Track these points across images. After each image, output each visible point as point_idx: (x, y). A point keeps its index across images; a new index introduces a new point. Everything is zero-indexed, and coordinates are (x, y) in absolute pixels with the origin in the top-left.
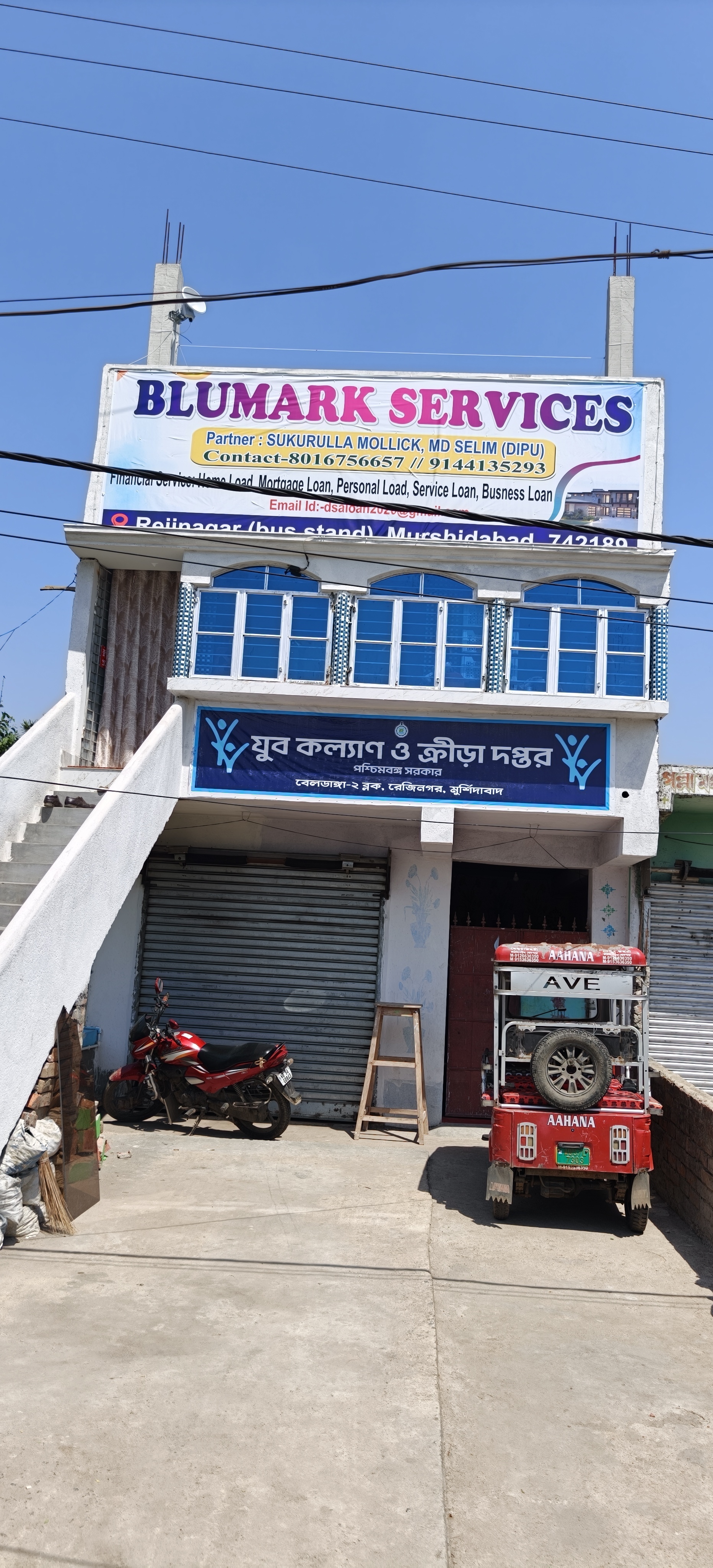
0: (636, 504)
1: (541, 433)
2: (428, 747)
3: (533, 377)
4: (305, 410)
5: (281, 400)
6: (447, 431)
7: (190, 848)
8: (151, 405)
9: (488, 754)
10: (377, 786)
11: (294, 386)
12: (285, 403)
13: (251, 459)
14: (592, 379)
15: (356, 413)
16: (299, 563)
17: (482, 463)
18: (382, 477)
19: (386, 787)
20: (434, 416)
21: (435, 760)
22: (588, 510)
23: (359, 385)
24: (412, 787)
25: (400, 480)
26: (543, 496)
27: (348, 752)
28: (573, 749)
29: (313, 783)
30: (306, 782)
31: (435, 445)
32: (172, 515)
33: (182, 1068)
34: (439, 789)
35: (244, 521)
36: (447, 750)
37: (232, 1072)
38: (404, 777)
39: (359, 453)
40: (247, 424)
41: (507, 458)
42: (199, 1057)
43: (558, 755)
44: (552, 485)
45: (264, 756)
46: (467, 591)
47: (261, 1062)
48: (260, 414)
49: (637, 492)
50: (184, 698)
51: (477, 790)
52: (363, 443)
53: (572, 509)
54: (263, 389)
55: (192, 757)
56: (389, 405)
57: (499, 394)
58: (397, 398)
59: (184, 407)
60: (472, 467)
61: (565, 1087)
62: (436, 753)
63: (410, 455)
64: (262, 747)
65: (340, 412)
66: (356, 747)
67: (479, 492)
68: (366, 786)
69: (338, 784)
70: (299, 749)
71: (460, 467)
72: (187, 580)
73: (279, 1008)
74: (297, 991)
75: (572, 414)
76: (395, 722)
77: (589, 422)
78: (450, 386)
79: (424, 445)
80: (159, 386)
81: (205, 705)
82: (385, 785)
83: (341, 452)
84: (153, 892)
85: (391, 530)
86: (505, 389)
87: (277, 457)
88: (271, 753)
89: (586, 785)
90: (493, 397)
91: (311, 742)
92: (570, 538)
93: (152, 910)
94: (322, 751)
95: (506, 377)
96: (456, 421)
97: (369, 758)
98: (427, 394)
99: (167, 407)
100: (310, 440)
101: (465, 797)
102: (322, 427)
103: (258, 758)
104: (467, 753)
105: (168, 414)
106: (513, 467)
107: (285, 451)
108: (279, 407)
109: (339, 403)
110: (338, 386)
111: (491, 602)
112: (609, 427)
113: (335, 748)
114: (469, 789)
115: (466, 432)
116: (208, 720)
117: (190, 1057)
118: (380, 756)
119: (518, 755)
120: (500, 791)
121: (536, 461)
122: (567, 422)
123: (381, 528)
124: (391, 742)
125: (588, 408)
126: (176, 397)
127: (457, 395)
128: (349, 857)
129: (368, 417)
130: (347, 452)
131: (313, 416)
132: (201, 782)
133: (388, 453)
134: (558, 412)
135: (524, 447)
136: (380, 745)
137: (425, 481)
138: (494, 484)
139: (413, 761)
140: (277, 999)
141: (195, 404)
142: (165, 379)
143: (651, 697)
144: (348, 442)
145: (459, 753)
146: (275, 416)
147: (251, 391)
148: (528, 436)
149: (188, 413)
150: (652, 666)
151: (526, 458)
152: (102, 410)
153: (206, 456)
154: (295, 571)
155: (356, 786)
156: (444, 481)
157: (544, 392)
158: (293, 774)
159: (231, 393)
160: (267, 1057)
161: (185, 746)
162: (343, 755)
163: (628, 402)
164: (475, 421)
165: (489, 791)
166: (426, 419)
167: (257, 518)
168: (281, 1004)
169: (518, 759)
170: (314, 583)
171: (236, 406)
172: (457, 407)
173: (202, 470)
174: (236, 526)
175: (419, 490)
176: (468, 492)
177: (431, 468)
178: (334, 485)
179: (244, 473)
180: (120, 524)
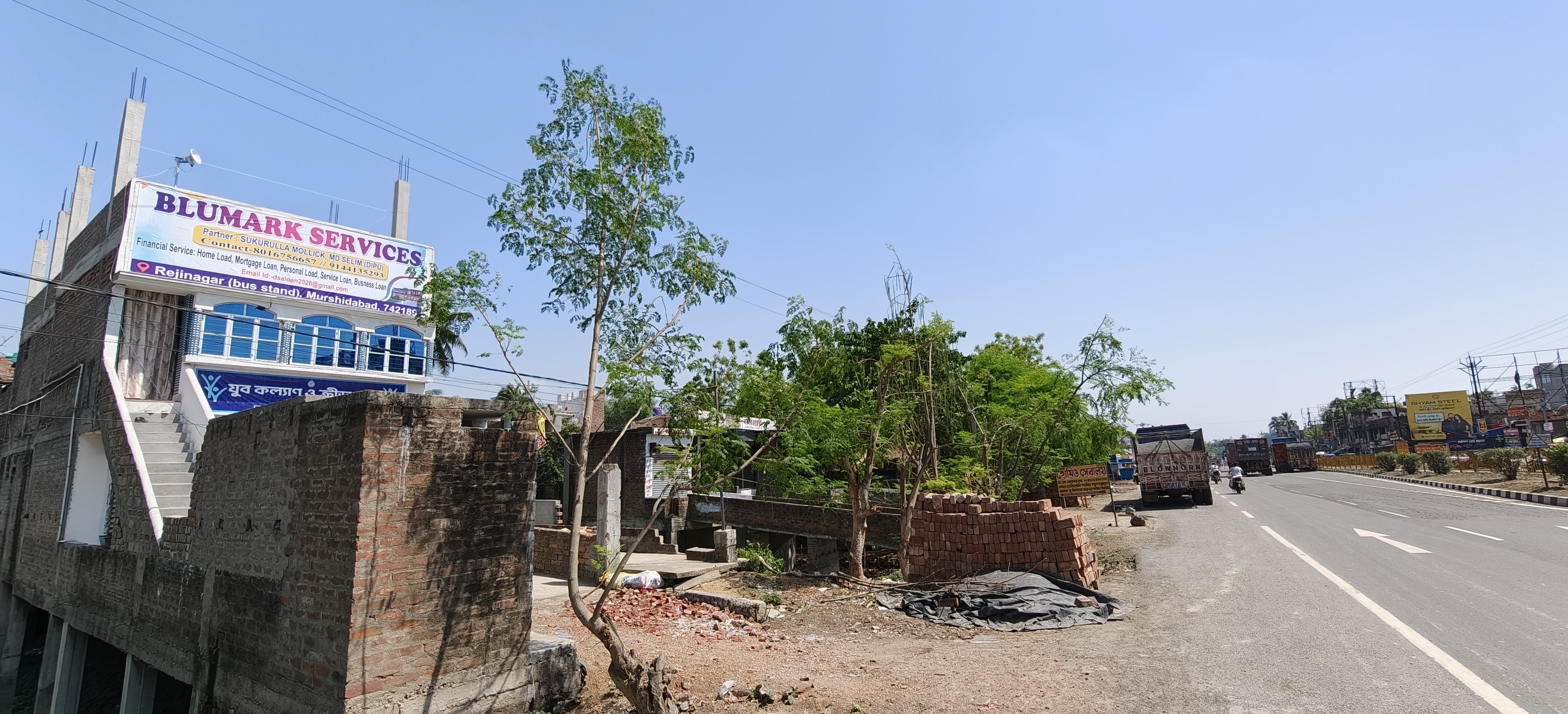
1: (382, 260)
2: (324, 392)
3: (379, 236)
4: (263, 228)
5: (249, 220)
6: (338, 251)
8: (166, 206)
11: (257, 214)
12: (252, 222)
13: (231, 246)
14: (405, 241)
15: (292, 235)
16: (262, 305)
17: (355, 269)
18: (305, 267)
20: (332, 243)
22: (401, 296)
23: (294, 222)
25: (314, 270)
26: (382, 288)
27: (283, 393)
31: (332, 257)
32: (182, 268)
35: (226, 278)
36: (334, 393)
39: (293, 254)
40: (228, 228)
41: (366, 268)
44: (386, 283)
45: (236, 394)
46: (348, 326)
48: (237, 225)
50: (196, 365)
52: (295, 249)
53: (394, 295)
54: (239, 212)
56: (309, 234)
57: (364, 240)
58: (314, 231)
59: (189, 211)
60: (350, 270)
62: (327, 394)
63: (320, 259)
64: (235, 390)
65: (283, 232)
66: (287, 391)
67: (353, 281)
70: (256, 391)
71: (344, 269)
72: (197, 307)
75: (396, 255)
76: (309, 380)
77: (403, 259)
78: (341, 232)
79: (327, 256)
80: (172, 198)
81: (201, 368)
83: (284, 252)
85: (309, 293)
86: (367, 239)
87: (246, 248)
88: (240, 393)
90: (361, 241)
91: (263, 388)
92: (393, 307)
94: (269, 393)
95: (367, 233)
96: (343, 248)
98: (329, 233)
100: (266, 243)
102: (273, 237)
103: (232, 395)
105: (178, 213)
106: (369, 273)
107: (252, 246)
108: (248, 223)
109: (283, 229)
110: (283, 221)
111: (361, 332)
112: (411, 263)
113: (276, 391)
115: (347, 253)
116: (202, 375)
118: (299, 395)
121: (380, 272)
122: (394, 258)
123: (303, 292)
124: (305, 389)
125: (403, 254)
126: (183, 206)
127: (344, 236)
129: (298, 238)
130: (287, 252)
131: (268, 232)
133: (308, 257)
134: (390, 252)
135: (375, 265)
136: (300, 390)
137: (326, 272)
138: (360, 279)
141: (196, 212)
142: (176, 195)
143: (425, 375)
144: (287, 248)
146: (245, 227)
147: (232, 212)
148: (376, 260)
149: (192, 215)
150: (426, 364)
151: (375, 270)
153: (203, 240)
154: (261, 308)
156: (335, 274)
157: (384, 243)
158: (252, 403)
159: (219, 212)
162: (280, 394)
163: (420, 254)
164: (352, 249)
166: (328, 244)
167: (234, 277)
170: (270, 315)
171: (222, 218)
172: (344, 242)
173: (200, 248)
174: (221, 280)
175: (324, 276)
176: (347, 281)
177: (330, 267)
178: (279, 267)
179: (228, 254)
180: (144, 269)
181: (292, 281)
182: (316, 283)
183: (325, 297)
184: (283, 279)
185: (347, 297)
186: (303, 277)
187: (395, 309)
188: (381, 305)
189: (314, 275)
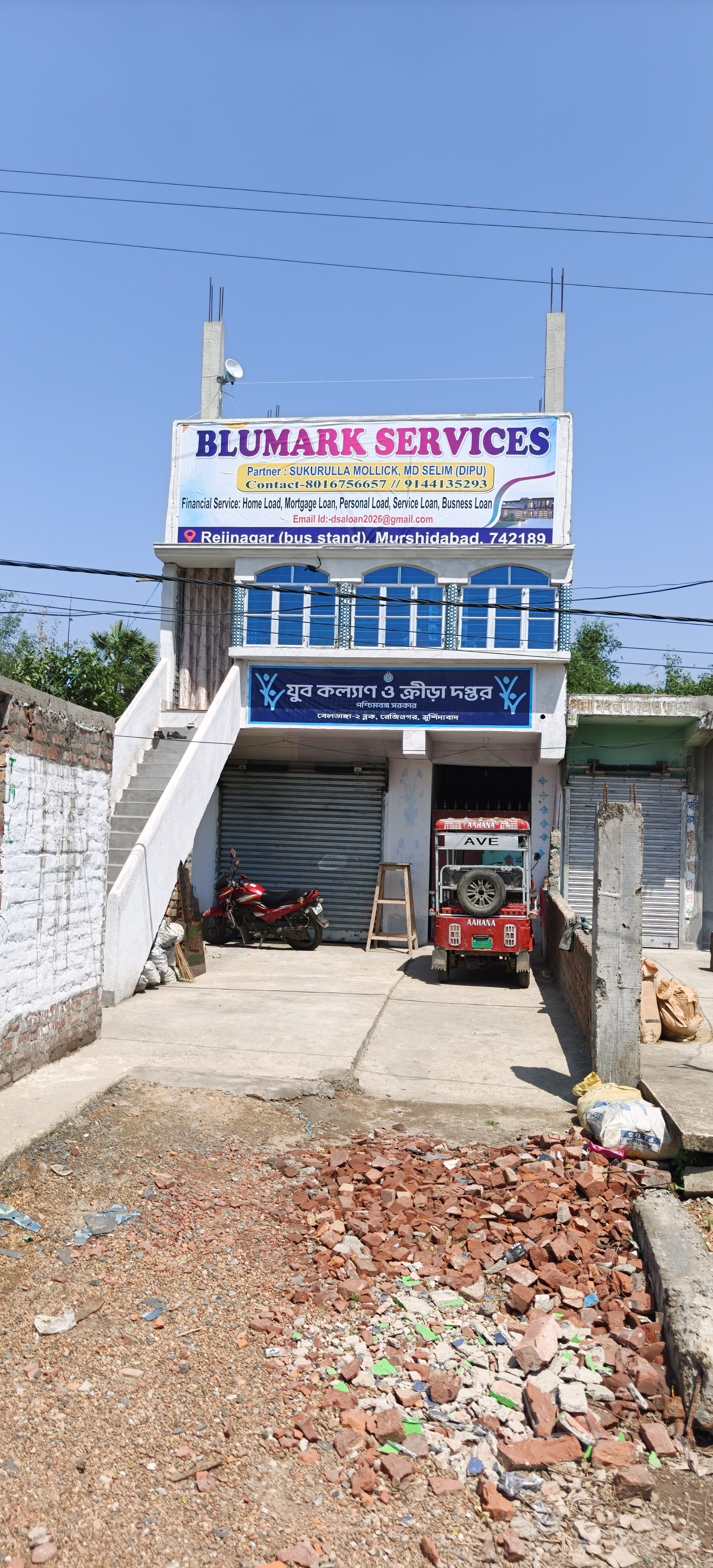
0: (552, 508)
1: (484, 457)
2: (407, 688)
3: (478, 416)
4: (315, 447)
5: (298, 441)
6: (417, 459)
7: (249, 760)
8: (207, 448)
9: (448, 691)
10: (372, 716)
11: (307, 430)
12: (301, 443)
13: (279, 486)
14: (520, 415)
15: (351, 448)
16: (315, 564)
17: (442, 482)
18: (371, 495)
19: (379, 717)
20: (408, 448)
21: (412, 697)
22: (518, 514)
23: (353, 427)
24: (396, 717)
25: (383, 497)
26: (485, 505)
27: (352, 693)
28: (507, 686)
29: (329, 716)
30: (324, 715)
31: (408, 470)
32: (226, 529)
33: (250, 906)
34: (415, 717)
35: (275, 532)
36: (420, 690)
37: (283, 907)
38: (391, 710)
39: (355, 478)
40: (275, 460)
41: (459, 477)
42: (261, 899)
43: (497, 691)
44: (491, 496)
45: (295, 699)
46: (431, 578)
47: (302, 900)
48: (284, 453)
49: (553, 499)
50: (241, 660)
51: (441, 717)
52: (357, 470)
53: (506, 513)
54: (285, 433)
55: (247, 701)
56: (375, 442)
57: (454, 430)
58: (380, 435)
59: (230, 449)
60: (434, 486)
61: (478, 903)
62: (412, 692)
63: (390, 478)
64: (294, 692)
65: (340, 448)
66: (357, 690)
67: (440, 504)
68: (365, 717)
69: (346, 716)
70: (319, 692)
71: (426, 486)
72: (238, 579)
73: (315, 868)
74: (326, 856)
75: (506, 443)
76: (384, 671)
77: (518, 448)
78: (418, 425)
79: (400, 470)
80: (212, 434)
81: (254, 664)
82: (378, 716)
83: (342, 478)
84: (225, 791)
85: (378, 534)
86: (458, 426)
87: (297, 483)
88: (300, 696)
89: (516, 712)
90: (449, 432)
91: (327, 688)
92: (505, 535)
93: (225, 803)
94: (335, 694)
95: (458, 416)
96: (423, 451)
97: (367, 697)
98: (402, 432)
99: (219, 450)
100: (320, 470)
101: (433, 722)
102: (327, 460)
103: (291, 699)
104: (433, 692)
105: (220, 455)
106: (464, 484)
107: (303, 479)
108: (297, 446)
109: (340, 442)
110: (338, 429)
111: (447, 585)
112: (533, 452)
113: (343, 691)
114: (436, 716)
115: (430, 459)
116: (257, 674)
117: (256, 899)
118: (374, 696)
119: (469, 692)
120: (456, 717)
121: (480, 479)
122: (502, 449)
123: (371, 534)
124: (381, 685)
125: (517, 437)
126: (225, 443)
127: (424, 431)
128: (359, 764)
129: (360, 451)
130: (346, 478)
131: (322, 452)
132: (254, 718)
133: (375, 477)
134: (496, 441)
135: (472, 469)
136: (374, 688)
137: (402, 497)
138: (451, 497)
139: (397, 699)
140: (313, 862)
141: (238, 447)
142: (217, 429)
143: (559, 649)
144: (347, 471)
145: (428, 691)
146: (294, 453)
147: (277, 435)
148: (475, 460)
149: (233, 454)
150: (560, 627)
151: (473, 477)
152: (173, 456)
153: (247, 485)
154: (312, 569)
155: (358, 717)
156: (414, 497)
157: (485, 426)
158: (316, 710)
159: (263, 437)
160: (305, 897)
161: (242, 693)
162: (349, 696)
163: (546, 432)
164: (437, 451)
165: (449, 717)
166: (401, 451)
167: (284, 529)
168: (317, 865)
169: (469, 695)
170: (325, 577)
171: (267, 447)
172: (424, 441)
173: (245, 495)
174: (270, 536)
175: (398, 504)
176: (432, 504)
177: (405, 487)
178: (338, 503)
179: (274, 497)
180: (190, 538)
181: (354, 520)
182: (387, 517)
183: (402, 537)
184: (344, 520)
185: (433, 531)
186: (370, 511)
187: (509, 539)
188: (484, 534)
189: (383, 504)
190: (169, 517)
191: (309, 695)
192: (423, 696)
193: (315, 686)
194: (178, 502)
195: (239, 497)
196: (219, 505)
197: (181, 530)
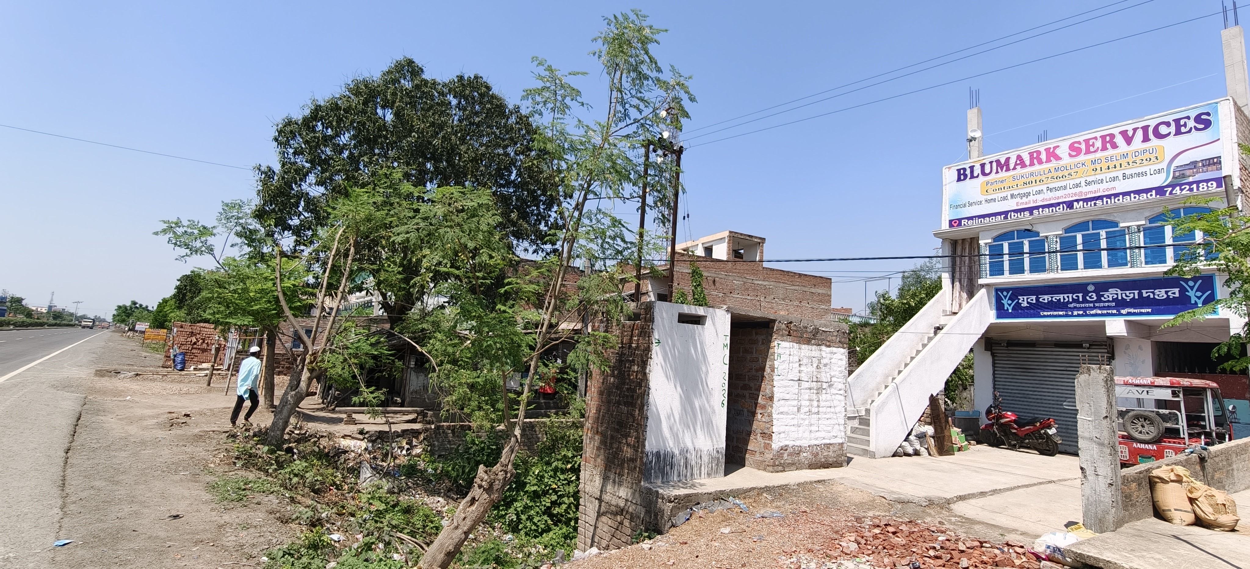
0: (1220, 163)
1: (1154, 142)
2: (1106, 294)
3: (1146, 118)
4: (1028, 163)
5: (1016, 162)
6: (1100, 155)
7: (1008, 341)
8: (962, 177)
9: (1140, 294)
10: (1081, 312)
11: (1022, 154)
12: (1018, 162)
13: (1006, 188)
14: (1183, 109)
15: (1052, 158)
16: (1029, 227)
17: (1121, 164)
18: (1068, 182)
19: (1086, 312)
20: (1092, 149)
21: (1111, 299)
22: (1188, 173)
23: (1052, 146)
24: (1099, 312)
25: (1077, 181)
26: (1159, 171)
27: (1064, 299)
28: (1192, 288)
29: (1049, 313)
30: (1046, 313)
31: (1093, 162)
32: (975, 217)
33: (1007, 425)
34: (1114, 311)
35: (1006, 213)
36: (1117, 294)
37: (1027, 427)
38: (1095, 308)
39: (1055, 174)
40: (1003, 174)
41: (1135, 159)
42: (1015, 421)
43: (1183, 291)
44: (1164, 165)
45: (1025, 304)
46: (1116, 224)
47: (1038, 424)
48: (1008, 170)
49: (1220, 157)
50: (987, 286)
51: (1136, 311)
52: (1056, 170)
53: (1177, 174)
54: (1008, 159)
55: (994, 307)
56: (1068, 151)
57: (1127, 131)
58: (1072, 147)
59: (975, 174)
60: (1115, 167)
62: (1111, 296)
63: (1082, 169)
64: (1024, 301)
65: (1044, 159)
66: (1068, 297)
67: (1121, 178)
68: (1075, 313)
69: (1061, 313)
70: (1041, 300)
71: (1109, 169)
72: (982, 242)
75: (1173, 129)
76: (1088, 284)
77: (1184, 130)
78: (1098, 135)
79: (1088, 163)
80: (965, 169)
81: (997, 287)
83: (1047, 175)
84: (996, 358)
85: (1075, 204)
86: (1130, 129)
87: (1017, 185)
88: (1028, 303)
89: (1203, 304)
90: (1124, 133)
91: (1046, 297)
92: (1178, 188)
93: (996, 365)
94: (1052, 300)
95: (1130, 122)
96: (1104, 148)
97: (1076, 301)
98: (1087, 141)
99: (969, 176)
100: (1032, 174)
101: (1129, 314)
102: (1037, 167)
103: (1022, 305)
104: (1128, 294)
105: (970, 179)
106: (1138, 162)
107: (1021, 181)
108: (1016, 164)
109: (1043, 157)
110: (1042, 150)
111: (1129, 228)
112: (1197, 129)
113: (1058, 298)
114: (1132, 310)
115: (1110, 152)
116: (999, 292)
117: (1010, 421)
118: (1081, 299)
119: (1159, 293)
120: (1150, 310)
121: (1152, 156)
122: (1169, 134)
123: (1070, 205)
124: (1086, 293)
125: (1182, 124)
126: (972, 172)
127: (1103, 137)
129: (1058, 158)
130: (1050, 175)
131: (1032, 164)
132: (999, 317)
133: (1070, 171)
134: (1163, 130)
135: (1145, 151)
136: (1080, 295)
137: (1089, 179)
138: (1128, 172)
139: (1099, 300)
141: (980, 172)
142: (967, 167)
144: (1050, 171)
145: (1124, 295)
146: (1014, 169)
147: (1003, 161)
148: (1147, 145)
149: (977, 177)
151: (1146, 156)
152: (944, 184)
153: (987, 191)
154: (1029, 230)
155: (1070, 313)
156: (1099, 177)
157: (1153, 123)
158: (1039, 311)
159: (994, 164)
160: (1041, 423)
161: (990, 303)
162: (1062, 301)
163: (1208, 114)
164: (1114, 146)
165: (1143, 311)
166: (1088, 152)
167: (1011, 211)
169: (1158, 295)
170: (1037, 234)
171: (997, 169)
172: (1104, 143)
173: (986, 197)
174: (1002, 216)
175: (1088, 184)
176: (1114, 179)
177: (1093, 173)
178: (1045, 191)
179: (1004, 195)
180: (955, 225)
181: (1058, 198)
182: (1081, 192)
183: (1093, 202)
184: (1050, 199)
185: (1116, 195)
186: (1068, 191)
187: (1182, 190)
188: (1160, 190)
189: (1078, 186)
190: (943, 216)
191: (1034, 302)
192: (1120, 298)
193: (1037, 296)
194: (948, 207)
195: (983, 198)
196: (971, 204)
197: (951, 221)
